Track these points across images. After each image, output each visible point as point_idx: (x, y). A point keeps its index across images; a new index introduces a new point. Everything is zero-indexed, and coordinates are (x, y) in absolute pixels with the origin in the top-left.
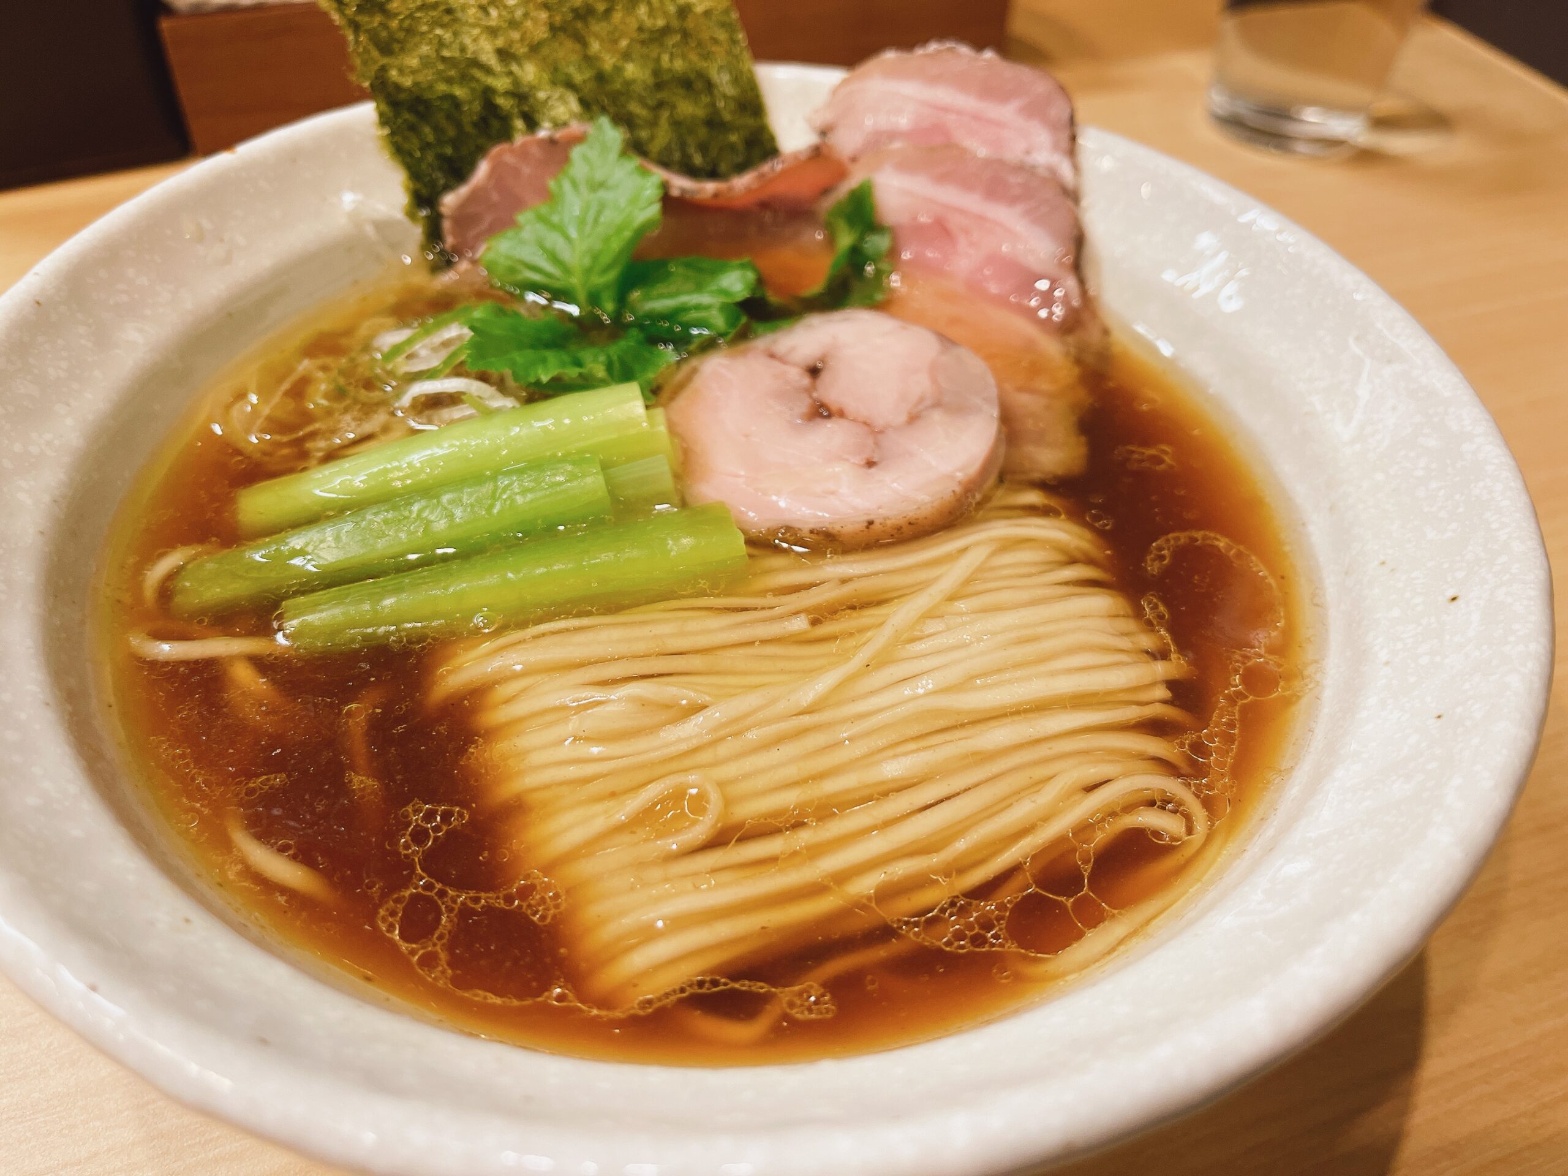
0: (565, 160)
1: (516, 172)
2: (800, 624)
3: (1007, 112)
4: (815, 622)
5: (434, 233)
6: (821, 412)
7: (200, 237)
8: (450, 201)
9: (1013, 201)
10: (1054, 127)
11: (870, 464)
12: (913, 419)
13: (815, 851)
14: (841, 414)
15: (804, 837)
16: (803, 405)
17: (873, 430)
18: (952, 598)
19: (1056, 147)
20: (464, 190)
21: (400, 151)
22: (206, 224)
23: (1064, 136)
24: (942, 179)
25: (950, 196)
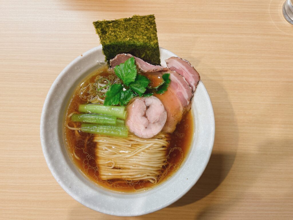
0: (128, 59)
1: (121, 58)
2: (130, 146)
3: (191, 75)
4: (132, 146)
5: (109, 63)
6: (145, 116)
7: (77, 69)
8: (111, 60)
9: (186, 88)
10: (195, 81)
11: (146, 128)
12: (154, 123)
13: (121, 173)
14: (147, 117)
15: (121, 170)
16: (144, 113)
17: (149, 122)
18: (147, 149)
19: (194, 84)
20: (113, 59)
21: (105, 54)
22: (78, 67)
23: (196, 83)
24: (179, 79)
25: (179, 82)
